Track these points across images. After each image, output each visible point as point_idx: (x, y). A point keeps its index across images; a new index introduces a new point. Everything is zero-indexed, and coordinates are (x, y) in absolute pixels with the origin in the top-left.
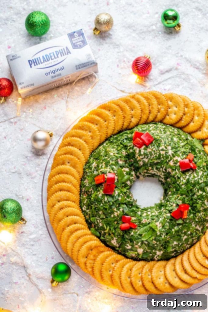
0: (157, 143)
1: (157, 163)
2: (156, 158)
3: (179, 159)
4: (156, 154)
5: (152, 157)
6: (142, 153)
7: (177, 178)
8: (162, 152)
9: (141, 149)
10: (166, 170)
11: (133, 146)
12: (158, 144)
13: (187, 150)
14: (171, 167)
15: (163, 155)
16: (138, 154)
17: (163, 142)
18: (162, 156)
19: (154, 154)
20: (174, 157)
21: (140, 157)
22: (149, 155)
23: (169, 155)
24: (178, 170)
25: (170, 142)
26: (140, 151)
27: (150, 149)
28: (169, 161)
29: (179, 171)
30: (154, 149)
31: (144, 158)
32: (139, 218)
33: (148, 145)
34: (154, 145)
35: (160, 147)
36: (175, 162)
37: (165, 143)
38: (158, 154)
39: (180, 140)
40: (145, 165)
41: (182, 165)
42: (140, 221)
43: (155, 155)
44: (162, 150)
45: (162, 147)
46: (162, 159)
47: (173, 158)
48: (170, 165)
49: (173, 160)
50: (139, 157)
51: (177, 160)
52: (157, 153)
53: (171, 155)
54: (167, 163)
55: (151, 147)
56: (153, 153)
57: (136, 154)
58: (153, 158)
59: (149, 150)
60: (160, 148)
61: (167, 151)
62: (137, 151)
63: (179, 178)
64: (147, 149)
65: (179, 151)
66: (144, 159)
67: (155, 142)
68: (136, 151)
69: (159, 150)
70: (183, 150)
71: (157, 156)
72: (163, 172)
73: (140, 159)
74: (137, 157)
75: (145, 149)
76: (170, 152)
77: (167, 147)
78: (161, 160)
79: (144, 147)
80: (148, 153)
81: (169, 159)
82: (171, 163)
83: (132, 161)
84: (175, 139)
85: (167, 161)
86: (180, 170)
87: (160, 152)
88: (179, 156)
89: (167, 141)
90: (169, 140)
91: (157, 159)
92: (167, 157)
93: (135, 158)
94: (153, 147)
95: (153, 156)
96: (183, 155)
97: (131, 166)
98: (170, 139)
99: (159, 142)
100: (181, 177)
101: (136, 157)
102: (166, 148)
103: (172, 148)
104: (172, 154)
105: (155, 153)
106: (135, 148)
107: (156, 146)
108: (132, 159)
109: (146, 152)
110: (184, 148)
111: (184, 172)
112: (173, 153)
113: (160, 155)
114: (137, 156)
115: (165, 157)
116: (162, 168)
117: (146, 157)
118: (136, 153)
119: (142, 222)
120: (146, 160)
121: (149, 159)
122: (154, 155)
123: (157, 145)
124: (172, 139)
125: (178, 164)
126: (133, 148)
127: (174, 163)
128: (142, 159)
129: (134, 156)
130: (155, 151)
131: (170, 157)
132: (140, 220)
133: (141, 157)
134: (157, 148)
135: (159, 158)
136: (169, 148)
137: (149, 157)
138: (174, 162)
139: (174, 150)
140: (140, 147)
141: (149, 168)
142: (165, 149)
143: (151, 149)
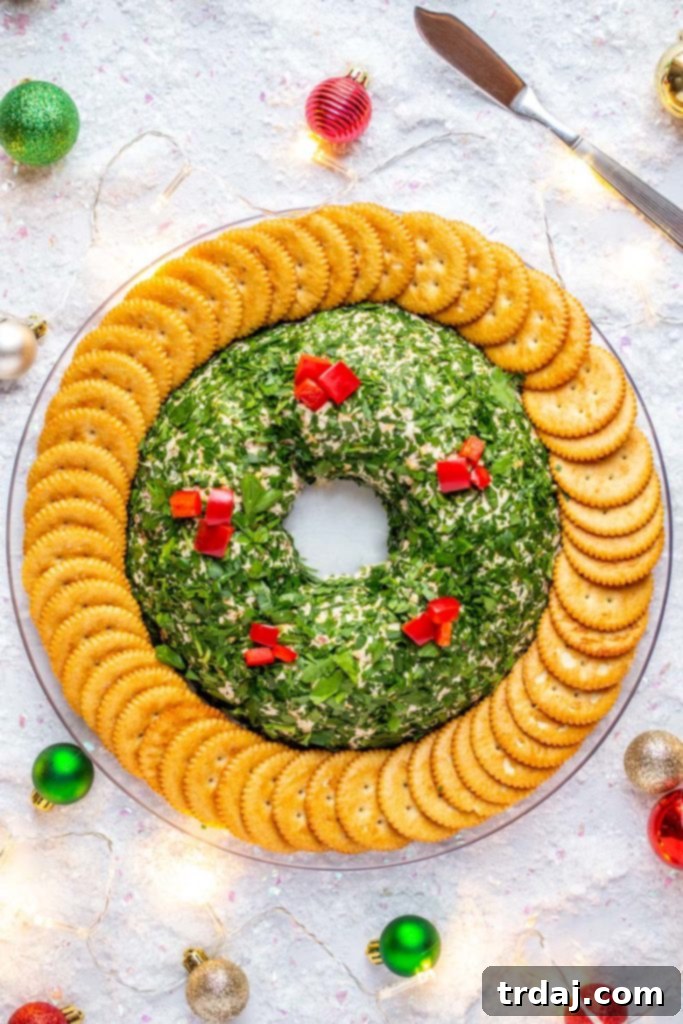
0: (372, 396)
1: (369, 458)
2: (366, 443)
3: (437, 453)
4: (366, 430)
5: (354, 437)
6: (322, 425)
7: (428, 509)
8: (384, 428)
9: (317, 413)
10: (394, 475)
11: (295, 402)
12: (371, 400)
13: (464, 422)
14: (410, 472)
15: (387, 435)
16: (309, 427)
17: (389, 393)
18: (383, 439)
19: (361, 430)
20: (421, 443)
21: (314, 435)
22: (344, 433)
23: (407, 438)
24: (431, 485)
25: (410, 395)
26: (315, 420)
27: (346, 413)
28: (407, 454)
29: (435, 491)
30: (360, 416)
31: (328, 438)
32: (306, 629)
33: (342, 404)
34: (360, 404)
35: (378, 409)
36: (424, 459)
37: (396, 399)
38: (372, 431)
39: (446, 382)
40: (330, 456)
41: (447, 472)
42: (306, 639)
43: (364, 433)
44: (386, 420)
45: (386, 411)
46: (385, 446)
47: (418, 446)
48: (407, 468)
49: (417, 452)
50: (311, 435)
51: (429, 456)
52: (369, 429)
53: (412, 437)
54: (400, 460)
55: (349, 409)
56: (356, 425)
57: (302, 426)
58: (358, 441)
59: (343, 418)
60: (380, 414)
61: (400, 427)
62: (307, 418)
63: (434, 511)
64: (337, 415)
65: (438, 425)
66: (329, 443)
67: (363, 392)
68: (302, 418)
69: (374, 420)
70: (450, 421)
71: (370, 436)
72: (388, 482)
73: (315, 442)
74: (307, 437)
75: (330, 413)
76: (411, 429)
77: (401, 411)
78: (380, 448)
79: (328, 406)
80: (341, 427)
81: (406, 449)
82: (413, 462)
83: (289, 444)
84: (430, 382)
85: (401, 454)
86: (439, 489)
87: (377, 425)
88: (436, 443)
89: (402, 390)
90: (410, 387)
91: (368, 446)
92: (400, 444)
93: (299, 436)
94: (356, 410)
95: (357, 435)
96: (449, 440)
97: (285, 459)
98: (411, 381)
99: (375, 391)
100: (439, 509)
101: (303, 435)
102: (397, 414)
103: (418, 416)
104: (417, 437)
105: (364, 427)
106: (300, 407)
107: (366, 406)
108: (292, 437)
109: (333, 422)
110: (455, 412)
111: (450, 496)
112: (418, 431)
113: (377, 432)
114: (306, 432)
115: (393, 441)
116: (385, 470)
117: (335, 437)
118: (302, 422)
119: (313, 643)
120: (336, 446)
121: (345, 444)
122: (361, 434)
123: (368, 403)
124: (419, 381)
125: (434, 468)
126: (292, 407)
127: (422, 463)
128: (323, 441)
129: (296, 432)
130: (364, 421)
131: (407, 444)
132: (306, 636)
133: (318, 436)
134: (369, 412)
135: (375, 443)
136: (408, 414)
137: (344, 437)
138: (419, 460)
139: (423, 421)
140: (315, 407)
141: (343, 467)
142: (393, 417)
143: (351, 414)
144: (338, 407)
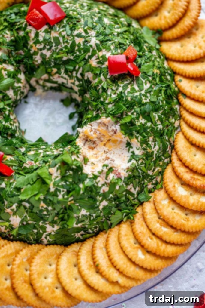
0: (72, 22)
1: (68, 62)
2: (67, 50)
3: (108, 55)
4: (67, 42)
5: (59, 47)
6: (41, 39)
7: (101, 91)
8: (78, 40)
9: (39, 31)
10: (82, 75)
11: (26, 25)
12: (71, 25)
13: (126, 42)
14: (91, 69)
15: (79, 45)
16: (33, 40)
17: (82, 22)
18: (76, 48)
19: (64, 43)
20: (100, 50)
21: (36, 46)
22: (54, 44)
23: (91, 46)
24: (103, 75)
25: (95, 24)
26: (37, 35)
27: (56, 32)
28: (90, 57)
29: (106, 78)
30: (64, 33)
31: (44, 48)
32: (21, 157)
33: (54, 25)
34: (64, 27)
35: (75, 30)
36: (101, 59)
37: (86, 24)
38: (71, 42)
39: (116, 23)
40: (45, 62)
41: (114, 66)
42: (21, 163)
43: (66, 44)
44: (79, 36)
45: (80, 30)
46: (78, 53)
47: (97, 52)
48: (90, 65)
49: (97, 55)
50: (34, 45)
51: (103, 57)
52: (69, 41)
53: (94, 46)
54: (86, 61)
55: (58, 29)
56: (61, 39)
57: (29, 39)
58: (62, 50)
59: (54, 34)
60: (76, 32)
61: (88, 39)
62: (32, 35)
63: (104, 90)
64: (50, 32)
65: (110, 40)
66: (44, 52)
67: (66, 21)
68: (29, 34)
69: (72, 36)
70: (118, 40)
71: (69, 46)
72: (78, 80)
73: (36, 50)
74: (32, 47)
75: (46, 32)
76: (94, 41)
77: (88, 31)
78: (75, 55)
79: (45, 27)
80: (52, 41)
81: (90, 54)
82: (94, 62)
83: (21, 54)
84: (106, 21)
85: (87, 57)
86: (108, 77)
87: (74, 38)
88: (109, 49)
89: (90, 21)
90: (95, 21)
91: (67, 53)
92: (86, 51)
93: (27, 48)
94: (61, 30)
95: (62, 46)
96: (116, 48)
97: (19, 62)
98: (96, 19)
99: (74, 21)
100: (108, 88)
101: (29, 47)
102: (86, 31)
103: (98, 35)
104: (97, 45)
105: (66, 40)
106: (29, 28)
107: (68, 28)
108: (22, 49)
109: (47, 37)
110: (121, 36)
111: (114, 80)
112: (98, 42)
113: (73, 44)
114: (31, 43)
115: (82, 49)
116: (77, 71)
117: (48, 47)
118: (29, 37)
119: (24, 165)
120: (48, 54)
121: (54, 52)
122: (63, 46)
123: (70, 27)
124: (100, 19)
125: (107, 63)
126: (25, 29)
127: (99, 63)
128: (41, 50)
129: (25, 45)
130: (66, 36)
131: (91, 50)
132: (21, 161)
133: (38, 46)
134: (69, 32)
135: (71, 51)
136: (93, 33)
137: (53, 48)
138: (98, 60)
139: (101, 37)
140: (37, 27)
141: (52, 71)
142: (84, 34)
143: (59, 32)
144: (51, 28)
